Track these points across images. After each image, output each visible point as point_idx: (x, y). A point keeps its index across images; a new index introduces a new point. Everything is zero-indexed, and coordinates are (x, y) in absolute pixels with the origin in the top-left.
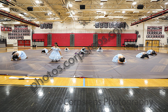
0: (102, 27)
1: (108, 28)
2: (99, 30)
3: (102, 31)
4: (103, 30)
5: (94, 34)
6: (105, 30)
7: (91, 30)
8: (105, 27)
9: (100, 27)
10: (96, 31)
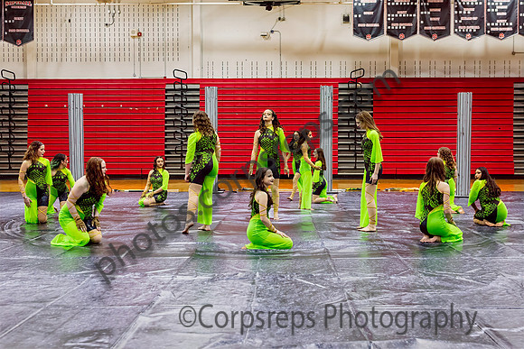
2: (382, 53)
5: (344, 81)
9: (390, 33)
10: (358, 63)
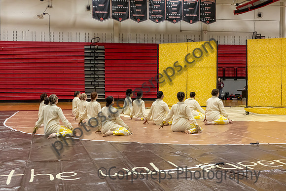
0: (124, 17)
1: (148, 23)
2: (109, 28)
3: (121, 31)
4: (126, 29)
5: (88, 44)
6: (134, 30)
7: (75, 26)
8: (135, 19)
9: (114, 17)
10: (96, 34)
